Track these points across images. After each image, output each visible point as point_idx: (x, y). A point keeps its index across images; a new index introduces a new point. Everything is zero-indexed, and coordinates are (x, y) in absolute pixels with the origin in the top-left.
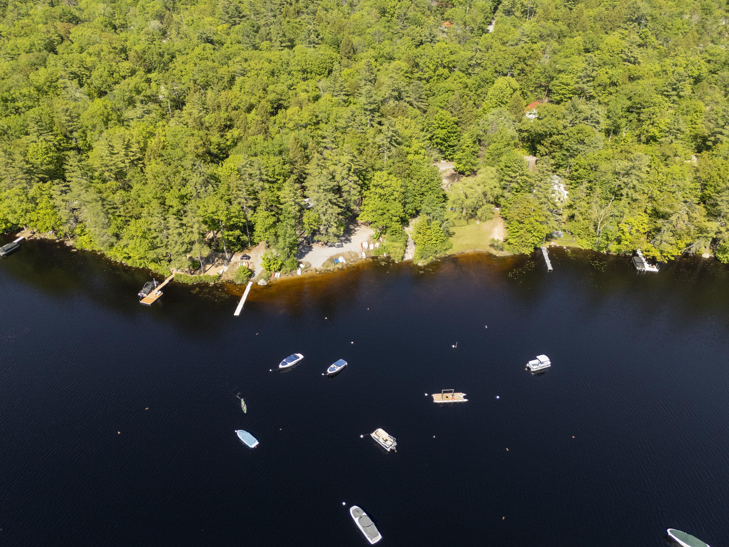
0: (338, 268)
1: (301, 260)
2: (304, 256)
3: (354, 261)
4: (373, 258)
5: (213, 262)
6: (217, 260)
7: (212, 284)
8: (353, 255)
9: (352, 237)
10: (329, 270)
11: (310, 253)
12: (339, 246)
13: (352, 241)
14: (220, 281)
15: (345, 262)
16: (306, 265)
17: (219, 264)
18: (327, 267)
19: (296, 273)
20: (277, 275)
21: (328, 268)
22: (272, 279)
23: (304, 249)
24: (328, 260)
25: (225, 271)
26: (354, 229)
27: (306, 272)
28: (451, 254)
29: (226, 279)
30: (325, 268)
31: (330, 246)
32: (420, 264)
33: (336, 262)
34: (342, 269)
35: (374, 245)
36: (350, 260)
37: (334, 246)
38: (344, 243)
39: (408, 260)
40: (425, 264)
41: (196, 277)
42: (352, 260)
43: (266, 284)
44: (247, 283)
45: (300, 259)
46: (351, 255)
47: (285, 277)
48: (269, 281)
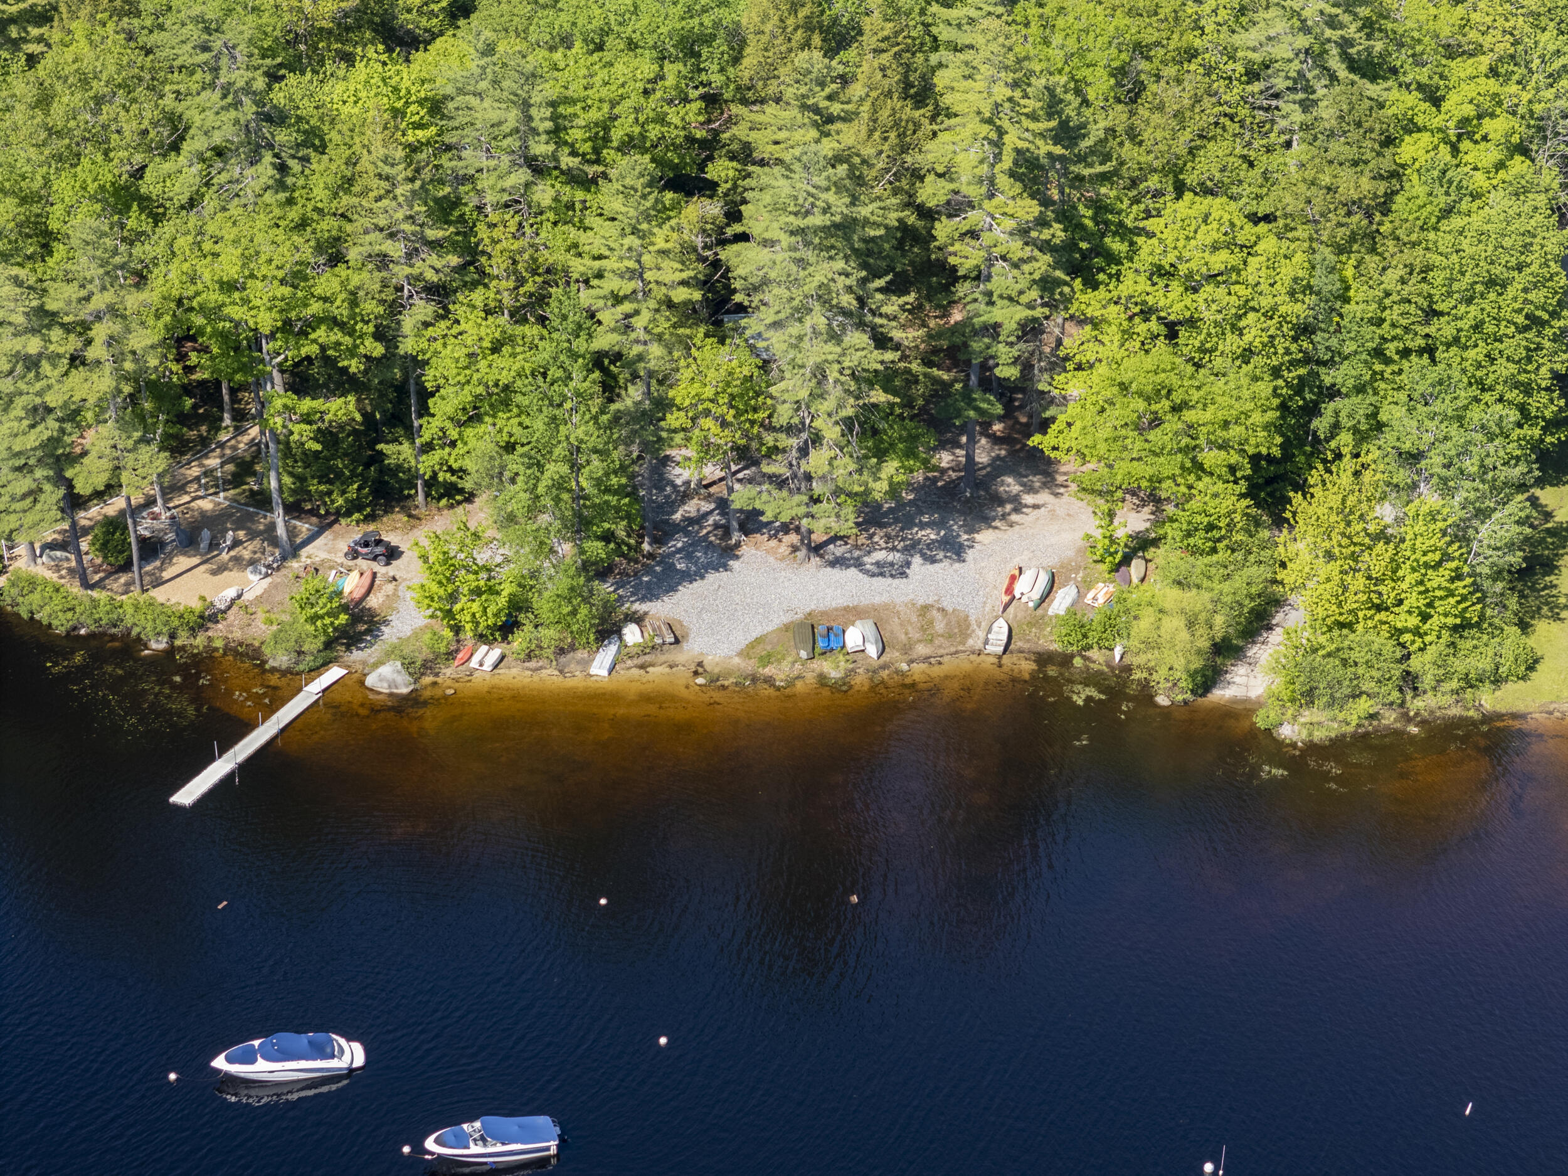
0: (822, 679)
1: (640, 607)
2: (672, 589)
3: (926, 659)
4: (1044, 659)
5: (214, 545)
6: (236, 543)
7: (159, 645)
8: (940, 626)
9: (985, 537)
10: (769, 681)
11: (712, 577)
12: (882, 570)
13: (970, 555)
14: (200, 641)
15: (872, 651)
16: (657, 632)
17: (237, 560)
18: (766, 660)
19: (587, 663)
20: (486, 656)
21: (768, 671)
22: (448, 672)
23: (689, 557)
24: (787, 628)
25: (248, 596)
26: (1015, 500)
27: (642, 667)
28: (1501, 708)
29: (237, 635)
30: (749, 666)
31: (837, 562)
32: (1287, 732)
33: (821, 644)
34: (842, 688)
35: (1080, 595)
36: (907, 649)
37: (858, 564)
38: (917, 560)
39: (1235, 701)
40: (1319, 735)
41: (95, 603)
42: (922, 650)
43: (405, 690)
44: (316, 670)
45: (643, 599)
46: (926, 627)
47: (517, 675)
48: (427, 680)
